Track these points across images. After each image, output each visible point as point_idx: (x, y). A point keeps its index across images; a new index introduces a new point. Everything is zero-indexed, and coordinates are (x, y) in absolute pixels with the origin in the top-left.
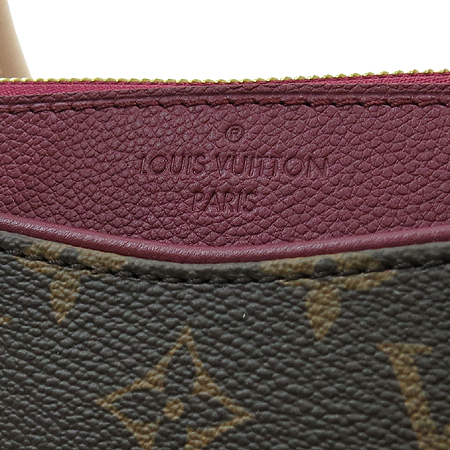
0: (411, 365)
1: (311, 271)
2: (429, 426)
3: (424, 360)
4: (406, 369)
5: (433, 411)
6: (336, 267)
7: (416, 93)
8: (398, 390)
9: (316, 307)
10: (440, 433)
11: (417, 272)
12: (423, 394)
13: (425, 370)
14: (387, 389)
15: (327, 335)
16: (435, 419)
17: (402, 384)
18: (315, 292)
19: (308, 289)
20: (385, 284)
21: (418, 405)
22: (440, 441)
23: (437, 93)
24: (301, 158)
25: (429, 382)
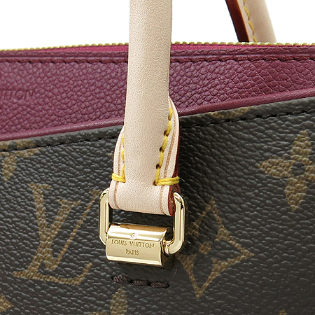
0: (41, 194)
1: (6, 148)
2: (44, 224)
3: (47, 192)
4: (38, 196)
5: (47, 217)
6: (16, 146)
7: (77, 56)
8: (34, 207)
9: (6, 166)
10: (49, 228)
11: (49, 148)
12: (44, 208)
13: (46, 197)
14: (30, 206)
15: (9, 180)
16: (47, 221)
17: (36, 203)
18: (7, 158)
19: (4, 157)
20: (35, 154)
21: (41, 214)
22: (47, 231)
23: (86, 56)
24: (23, 90)
25: (47, 203)
